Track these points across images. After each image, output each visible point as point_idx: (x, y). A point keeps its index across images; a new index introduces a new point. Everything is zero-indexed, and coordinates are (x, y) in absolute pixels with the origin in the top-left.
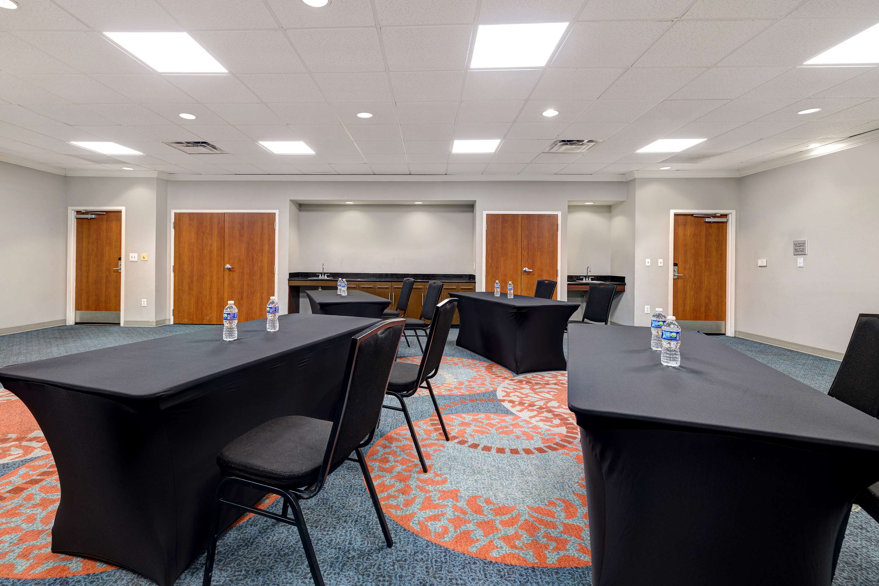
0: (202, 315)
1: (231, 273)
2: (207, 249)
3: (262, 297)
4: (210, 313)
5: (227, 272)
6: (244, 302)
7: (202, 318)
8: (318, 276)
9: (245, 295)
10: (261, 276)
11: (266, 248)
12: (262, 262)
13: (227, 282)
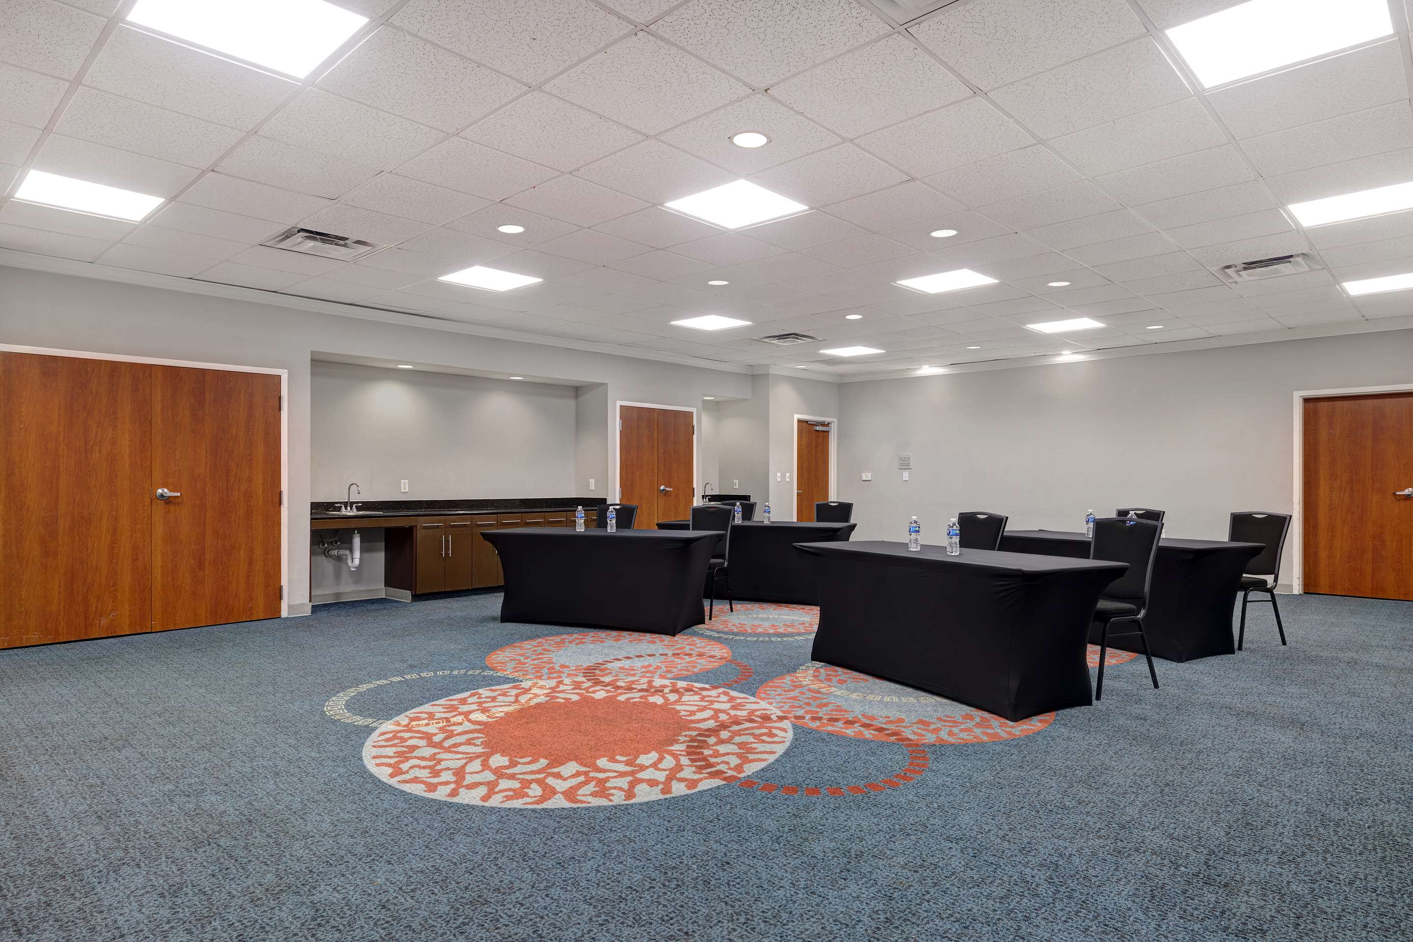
0: (86, 618)
1: (172, 508)
2: (100, 451)
3: (251, 558)
4: (110, 608)
5: (159, 509)
6: (207, 572)
7: (85, 626)
8: (339, 509)
9: (209, 556)
10: (249, 513)
11: (260, 450)
12: (250, 481)
13: (159, 531)
